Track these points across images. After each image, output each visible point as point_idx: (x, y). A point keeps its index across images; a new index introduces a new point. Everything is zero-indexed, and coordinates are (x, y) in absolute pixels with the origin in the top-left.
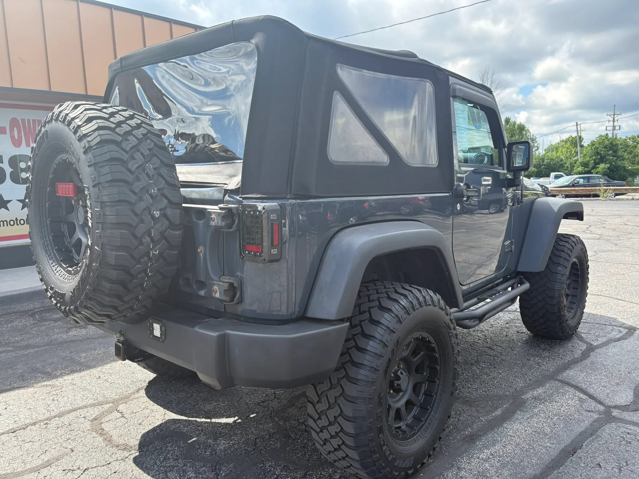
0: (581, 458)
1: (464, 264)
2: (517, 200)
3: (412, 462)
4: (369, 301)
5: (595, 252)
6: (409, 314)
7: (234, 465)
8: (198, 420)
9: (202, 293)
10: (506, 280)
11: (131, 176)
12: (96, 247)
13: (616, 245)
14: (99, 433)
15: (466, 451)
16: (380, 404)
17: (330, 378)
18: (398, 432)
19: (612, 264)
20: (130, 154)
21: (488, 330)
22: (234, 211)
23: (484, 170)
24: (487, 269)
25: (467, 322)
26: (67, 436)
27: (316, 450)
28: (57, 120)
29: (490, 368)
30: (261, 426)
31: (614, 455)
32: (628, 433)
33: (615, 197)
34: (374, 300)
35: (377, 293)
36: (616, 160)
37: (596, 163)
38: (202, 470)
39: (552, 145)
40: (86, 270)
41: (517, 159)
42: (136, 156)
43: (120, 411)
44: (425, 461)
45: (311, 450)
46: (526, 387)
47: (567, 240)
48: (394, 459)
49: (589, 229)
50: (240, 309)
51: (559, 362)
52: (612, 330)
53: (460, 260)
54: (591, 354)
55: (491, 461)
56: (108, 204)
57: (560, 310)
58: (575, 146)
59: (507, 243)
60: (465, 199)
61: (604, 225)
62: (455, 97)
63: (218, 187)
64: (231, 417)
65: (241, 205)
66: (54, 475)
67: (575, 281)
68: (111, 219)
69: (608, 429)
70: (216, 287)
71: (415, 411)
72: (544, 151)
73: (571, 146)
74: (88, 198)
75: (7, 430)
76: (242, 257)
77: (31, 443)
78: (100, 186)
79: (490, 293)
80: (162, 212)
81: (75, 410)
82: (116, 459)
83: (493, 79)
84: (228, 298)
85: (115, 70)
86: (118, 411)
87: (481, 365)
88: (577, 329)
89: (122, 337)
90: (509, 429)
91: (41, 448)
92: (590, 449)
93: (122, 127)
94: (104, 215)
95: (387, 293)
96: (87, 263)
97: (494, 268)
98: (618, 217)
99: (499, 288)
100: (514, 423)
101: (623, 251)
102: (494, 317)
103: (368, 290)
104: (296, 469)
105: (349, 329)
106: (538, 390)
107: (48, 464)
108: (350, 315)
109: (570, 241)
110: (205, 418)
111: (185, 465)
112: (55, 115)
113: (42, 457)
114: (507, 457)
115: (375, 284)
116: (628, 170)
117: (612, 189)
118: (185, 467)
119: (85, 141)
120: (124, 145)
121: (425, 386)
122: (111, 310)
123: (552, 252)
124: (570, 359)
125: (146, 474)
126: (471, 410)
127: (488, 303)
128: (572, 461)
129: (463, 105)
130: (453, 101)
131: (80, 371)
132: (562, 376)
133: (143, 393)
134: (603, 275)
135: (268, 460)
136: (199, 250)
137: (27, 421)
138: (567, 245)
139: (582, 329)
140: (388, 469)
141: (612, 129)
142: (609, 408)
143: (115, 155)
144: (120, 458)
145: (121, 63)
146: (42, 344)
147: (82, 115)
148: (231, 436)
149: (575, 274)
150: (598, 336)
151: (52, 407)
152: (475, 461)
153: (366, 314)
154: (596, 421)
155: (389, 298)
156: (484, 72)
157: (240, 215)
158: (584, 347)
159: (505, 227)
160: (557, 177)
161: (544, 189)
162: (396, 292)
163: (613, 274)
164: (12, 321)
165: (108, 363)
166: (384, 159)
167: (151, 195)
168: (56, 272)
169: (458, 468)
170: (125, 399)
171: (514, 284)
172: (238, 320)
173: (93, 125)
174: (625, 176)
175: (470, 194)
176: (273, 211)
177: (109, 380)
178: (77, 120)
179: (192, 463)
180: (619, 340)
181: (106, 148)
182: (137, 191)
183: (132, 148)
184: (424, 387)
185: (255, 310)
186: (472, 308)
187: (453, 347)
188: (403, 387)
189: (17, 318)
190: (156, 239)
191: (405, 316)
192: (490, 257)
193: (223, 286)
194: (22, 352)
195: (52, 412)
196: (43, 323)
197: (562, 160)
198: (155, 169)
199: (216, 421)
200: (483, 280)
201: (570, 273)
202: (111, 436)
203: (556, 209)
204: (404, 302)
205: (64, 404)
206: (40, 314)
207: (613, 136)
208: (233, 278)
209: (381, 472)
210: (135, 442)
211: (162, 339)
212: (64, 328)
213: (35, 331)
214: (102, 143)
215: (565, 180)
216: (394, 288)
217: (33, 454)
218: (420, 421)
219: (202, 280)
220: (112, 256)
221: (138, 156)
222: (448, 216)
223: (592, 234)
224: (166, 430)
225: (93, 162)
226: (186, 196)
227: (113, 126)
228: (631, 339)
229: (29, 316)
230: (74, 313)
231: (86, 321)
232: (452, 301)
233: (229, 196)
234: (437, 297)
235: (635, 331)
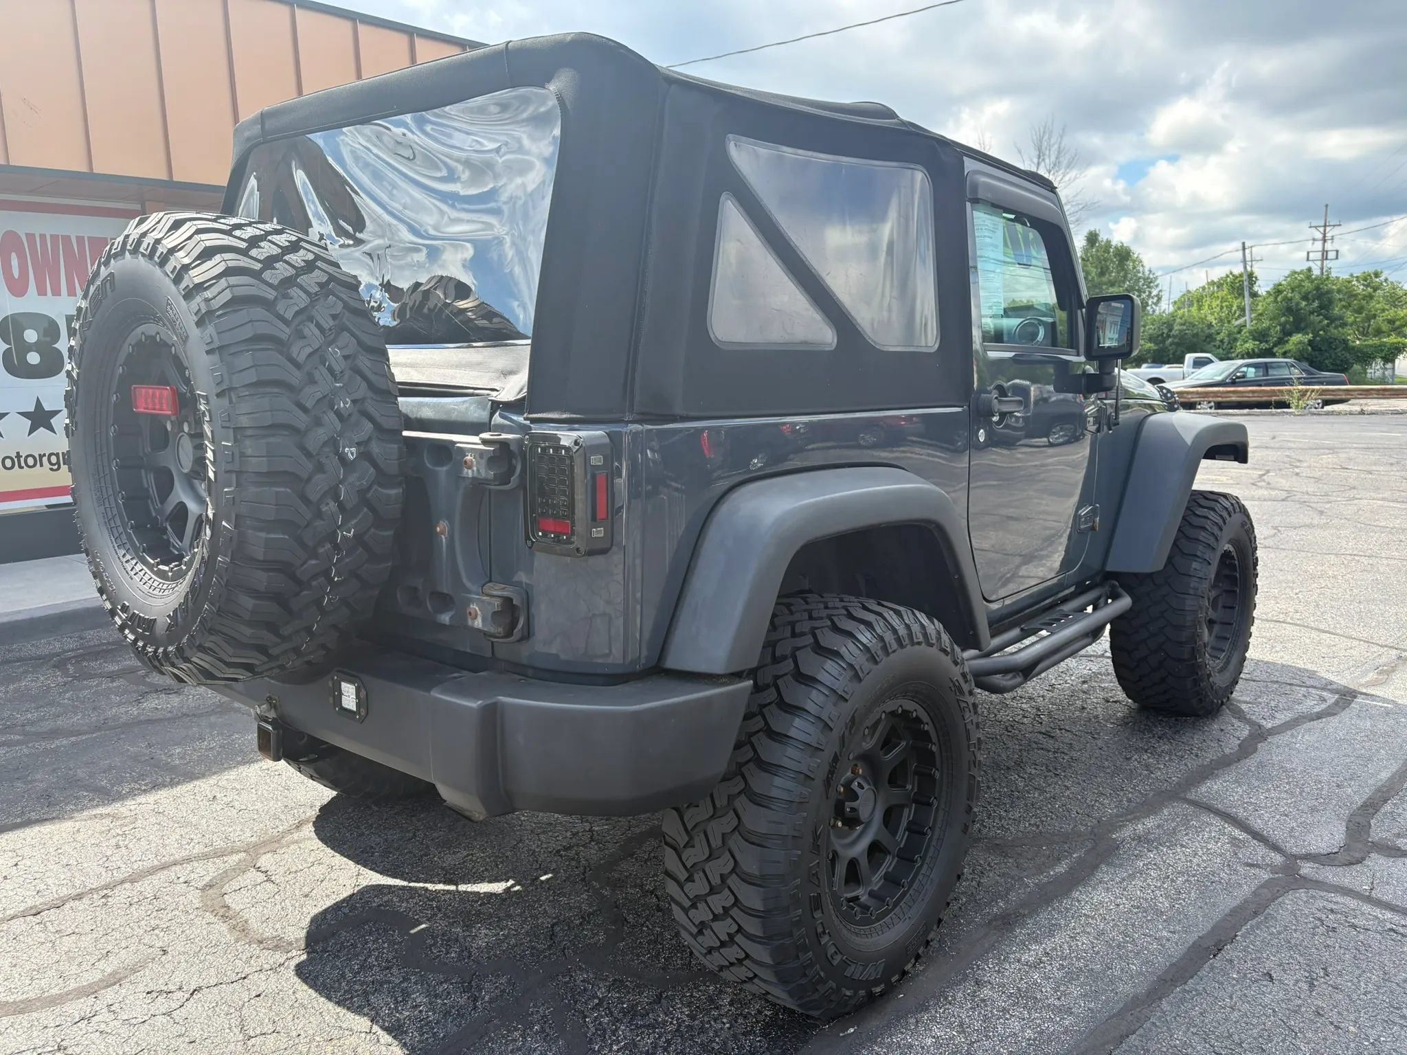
0: (1231, 961)
1: (994, 554)
2: (1106, 420)
3: (880, 969)
4: (794, 635)
5: (1275, 528)
6: (876, 662)
7: (510, 980)
8: (430, 886)
9: (445, 618)
10: (1081, 590)
11: (297, 373)
12: (224, 523)
13: (1321, 513)
14: (221, 914)
15: (992, 948)
16: (816, 848)
17: (712, 796)
18: (853, 908)
19: (1310, 555)
20: (293, 325)
21: (1043, 696)
22: (513, 448)
23: (1038, 356)
24: (1044, 565)
25: (998, 679)
26: (152, 922)
27: (680, 948)
28: (135, 251)
29: (1045, 777)
30: (564, 900)
31: (1301, 955)
32: (1332, 911)
33: (1322, 407)
34: (803, 634)
35: (811, 618)
36: (1328, 325)
37: (1286, 333)
38: (441, 989)
39: (1189, 292)
40: (203, 570)
41: (1107, 332)
42: (306, 331)
43: (263, 869)
44: (908, 967)
45: (669, 949)
46: (1122, 816)
47: (1212, 504)
48: (845, 964)
49: (1265, 477)
50: (524, 653)
51: (1192, 763)
52: (1304, 696)
53: (986, 545)
54: (1259, 746)
55: (1045, 968)
56: (249, 432)
57: (1194, 652)
58: (1239, 295)
59: (1083, 512)
60: (995, 419)
61: (1297, 470)
62: (975, 201)
63: (477, 395)
64: (499, 881)
65: (528, 434)
66: (127, 1002)
67: (1226, 591)
68: (257, 464)
69: (1293, 902)
70: (474, 607)
71: (889, 864)
72: (1171, 306)
73: (1230, 294)
74: (207, 418)
75: (21, 909)
76: (529, 543)
77: (73, 937)
78: (233, 395)
79: (1047, 618)
80: (362, 449)
81: (164, 867)
82: (258, 968)
83: (1063, 145)
84: (500, 630)
85: (248, 139)
86: (258, 869)
87: (1029, 770)
88: (1232, 693)
89: (273, 710)
90: (1083, 903)
91: (98, 947)
92: (1252, 943)
93: (274, 268)
94: (242, 455)
95: (830, 617)
96: (206, 555)
97: (1057, 565)
98: (1327, 451)
99: (1067, 607)
100: (1094, 889)
101: (1336, 527)
102: (1056, 667)
103: (792, 613)
104: (638, 986)
105: (752, 694)
106: (1146, 821)
107: (114, 980)
108: (754, 664)
109: (1218, 507)
110: (445, 883)
111: (405, 979)
112: (130, 242)
113: (101, 965)
114: (1078, 959)
115: (805, 600)
116: (1353, 348)
117: (1318, 391)
118: (405, 985)
119: (198, 299)
120: (280, 307)
121: (910, 811)
122: (255, 654)
123: (1179, 530)
124: (1215, 758)
125: (323, 999)
126: (1006, 863)
127: (1043, 638)
128: (1212, 968)
129: (993, 218)
130: (972, 210)
131: (172, 784)
132: (1196, 792)
133: (309, 830)
134: (1289, 578)
135: (581, 969)
136: (438, 529)
137: (64, 892)
138: (1211, 515)
139: (1241, 694)
140: (832, 984)
141: (1320, 258)
142: (1292, 860)
143: (263, 329)
144: (267, 967)
145: (263, 124)
146: (85, 728)
147: (191, 243)
148: (500, 920)
149: (1227, 577)
150: (1276, 709)
151: (116, 860)
152: (1011, 968)
153: (786, 662)
154: (1266, 885)
155: (836, 629)
156: (1042, 130)
157: (525, 456)
158: (1245, 732)
159: (1080, 476)
160: (1199, 364)
161: (1165, 395)
162: (851, 616)
163: (1313, 577)
164: (17, 679)
165: (231, 768)
166: (827, 336)
167: (338, 414)
168: (133, 573)
169: (977, 983)
170: (272, 843)
171: (1099, 598)
172: (519, 674)
173: (215, 265)
174: (1347, 362)
175: (1005, 408)
176: (594, 448)
177: (236, 804)
178: (181, 254)
179: (421, 976)
180: (1319, 716)
181: (245, 314)
182: (309, 405)
183: (297, 313)
184: (907, 815)
185: (557, 656)
186: (1009, 649)
187: (968, 731)
188: (864, 814)
189: (26, 672)
190: (349, 506)
191: (868, 666)
192: (1050, 540)
193: (489, 603)
194: (43, 745)
195: (115, 872)
196: (85, 682)
197: (1210, 326)
198: (346, 357)
199: (469, 890)
200: (1035, 589)
201: (1218, 574)
202: (246, 922)
203: (1189, 439)
204: (865, 637)
205: (140, 855)
206: (77, 662)
207: (1322, 273)
208: (511, 588)
209: (817, 990)
210: (297, 932)
211: (360, 714)
212: (130, 693)
213: (69, 699)
214: (236, 302)
215: (1217, 370)
216: (845, 608)
217: (80, 959)
218: (898, 884)
219: (445, 591)
220: (258, 542)
221: (310, 330)
222: (958, 452)
223: (1271, 489)
224: (363, 907)
225: (217, 344)
226: (410, 415)
227: (258, 266)
228: (1345, 715)
229: (54, 666)
230: (176, 661)
231: (201, 677)
232: (965, 634)
233: (502, 416)
234: (934, 627)
235: (1355, 697)
